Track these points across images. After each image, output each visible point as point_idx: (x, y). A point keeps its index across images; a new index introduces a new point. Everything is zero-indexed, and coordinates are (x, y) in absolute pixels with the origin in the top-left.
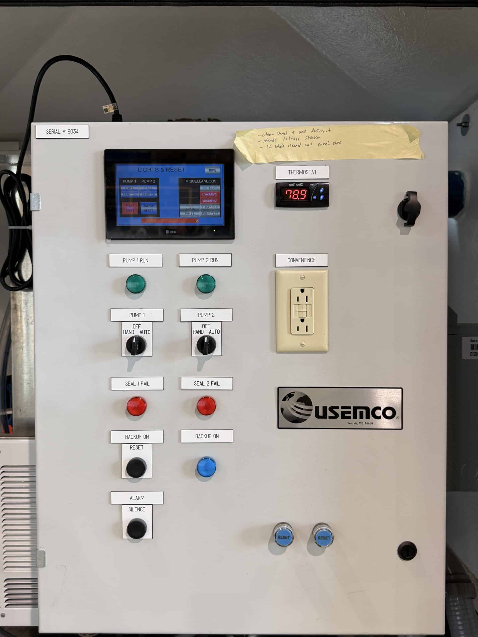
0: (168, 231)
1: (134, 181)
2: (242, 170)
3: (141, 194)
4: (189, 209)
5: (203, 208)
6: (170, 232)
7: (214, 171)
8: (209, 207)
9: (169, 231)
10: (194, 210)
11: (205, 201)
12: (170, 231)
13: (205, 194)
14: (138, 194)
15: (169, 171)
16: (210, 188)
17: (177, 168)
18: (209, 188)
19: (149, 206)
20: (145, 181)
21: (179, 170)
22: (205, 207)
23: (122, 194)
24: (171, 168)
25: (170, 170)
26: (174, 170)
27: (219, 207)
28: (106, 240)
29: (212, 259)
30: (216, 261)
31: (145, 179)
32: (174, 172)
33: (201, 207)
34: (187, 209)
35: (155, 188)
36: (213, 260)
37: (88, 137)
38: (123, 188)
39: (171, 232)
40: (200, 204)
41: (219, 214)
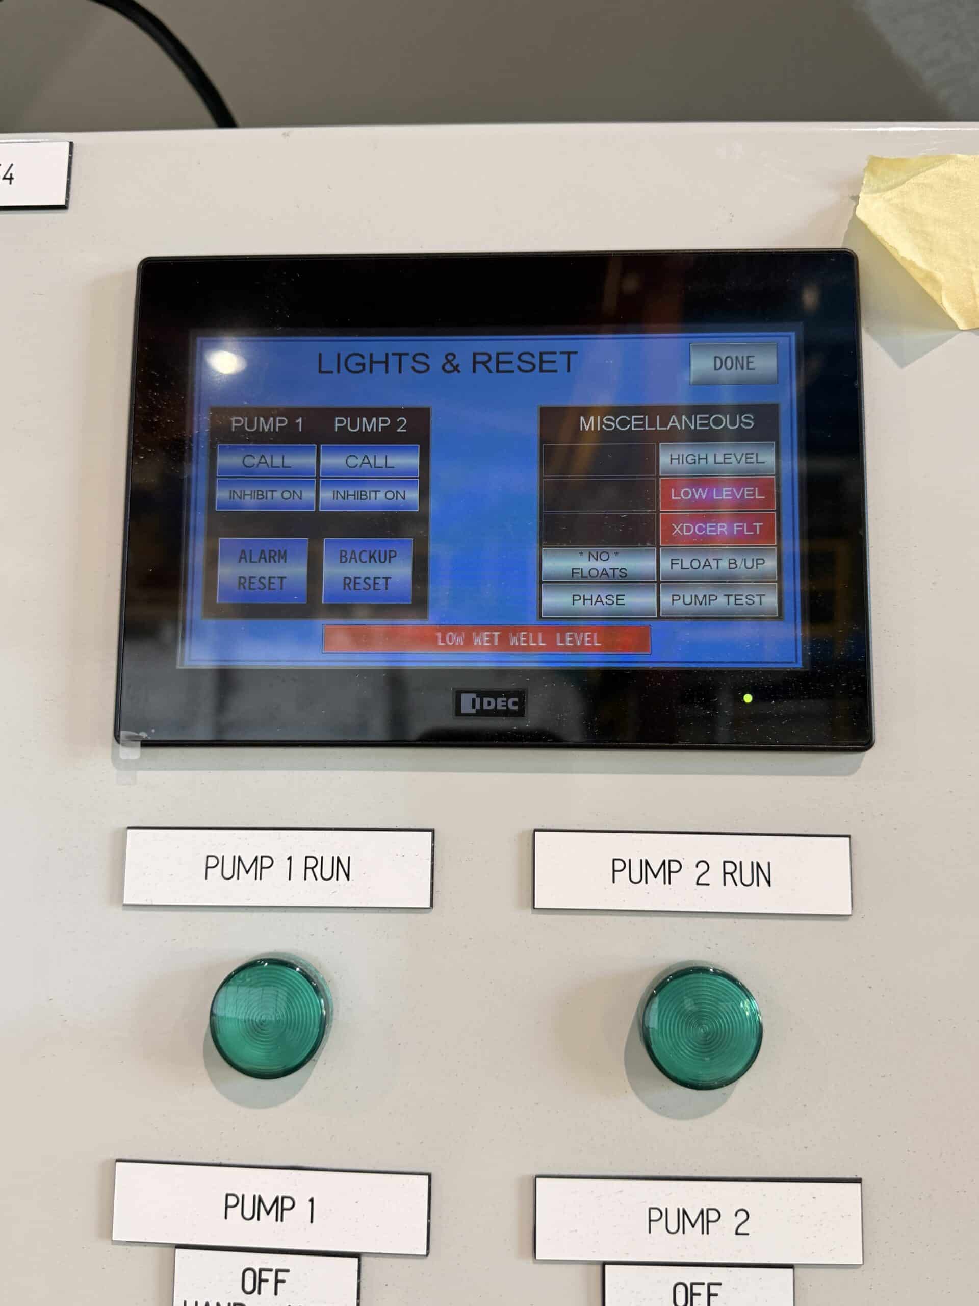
0: (474, 700)
1: (293, 424)
2: (902, 364)
3: (326, 495)
4: (594, 573)
5: (677, 568)
6: (486, 707)
7: (742, 368)
8: (714, 564)
9: (478, 701)
10: (625, 581)
11: (688, 529)
12: (486, 700)
13: (686, 494)
14: (309, 495)
15: (488, 368)
16: (720, 459)
17: (533, 356)
18: (711, 459)
19: (371, 556)
20: (354, 425)
21: (542, 362)
22: (686, 564)
23: (222, 494)
24: (498, 354)
25: (492, 365)
26: (516, 362)
27: (771, 564)
28: (113, 746)
29: (730, 868)
30: (755, 881)
31: (354, 413)
32: (517, 372)
33: (665, 564)
34: (586, 573)
35: (409, 460)
36: (737, 876)
37: (63, 203)
38: (227, 460)
39: (489, 703)
40: (658, 547)
41: (771, 600)
